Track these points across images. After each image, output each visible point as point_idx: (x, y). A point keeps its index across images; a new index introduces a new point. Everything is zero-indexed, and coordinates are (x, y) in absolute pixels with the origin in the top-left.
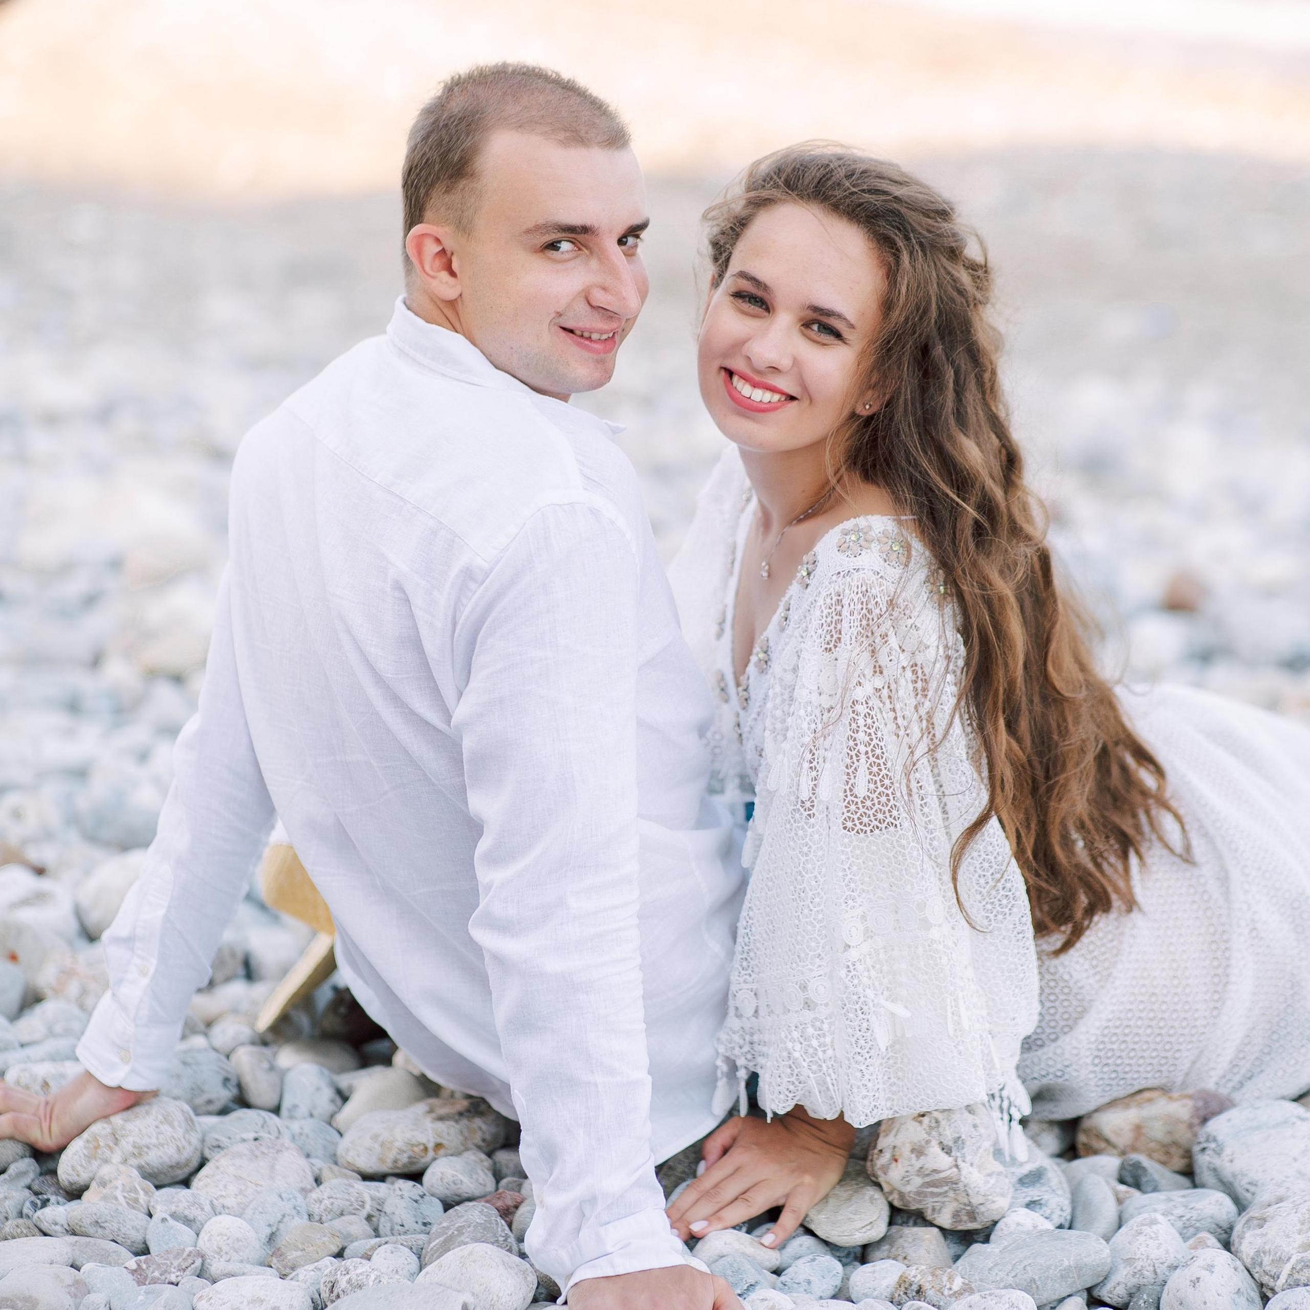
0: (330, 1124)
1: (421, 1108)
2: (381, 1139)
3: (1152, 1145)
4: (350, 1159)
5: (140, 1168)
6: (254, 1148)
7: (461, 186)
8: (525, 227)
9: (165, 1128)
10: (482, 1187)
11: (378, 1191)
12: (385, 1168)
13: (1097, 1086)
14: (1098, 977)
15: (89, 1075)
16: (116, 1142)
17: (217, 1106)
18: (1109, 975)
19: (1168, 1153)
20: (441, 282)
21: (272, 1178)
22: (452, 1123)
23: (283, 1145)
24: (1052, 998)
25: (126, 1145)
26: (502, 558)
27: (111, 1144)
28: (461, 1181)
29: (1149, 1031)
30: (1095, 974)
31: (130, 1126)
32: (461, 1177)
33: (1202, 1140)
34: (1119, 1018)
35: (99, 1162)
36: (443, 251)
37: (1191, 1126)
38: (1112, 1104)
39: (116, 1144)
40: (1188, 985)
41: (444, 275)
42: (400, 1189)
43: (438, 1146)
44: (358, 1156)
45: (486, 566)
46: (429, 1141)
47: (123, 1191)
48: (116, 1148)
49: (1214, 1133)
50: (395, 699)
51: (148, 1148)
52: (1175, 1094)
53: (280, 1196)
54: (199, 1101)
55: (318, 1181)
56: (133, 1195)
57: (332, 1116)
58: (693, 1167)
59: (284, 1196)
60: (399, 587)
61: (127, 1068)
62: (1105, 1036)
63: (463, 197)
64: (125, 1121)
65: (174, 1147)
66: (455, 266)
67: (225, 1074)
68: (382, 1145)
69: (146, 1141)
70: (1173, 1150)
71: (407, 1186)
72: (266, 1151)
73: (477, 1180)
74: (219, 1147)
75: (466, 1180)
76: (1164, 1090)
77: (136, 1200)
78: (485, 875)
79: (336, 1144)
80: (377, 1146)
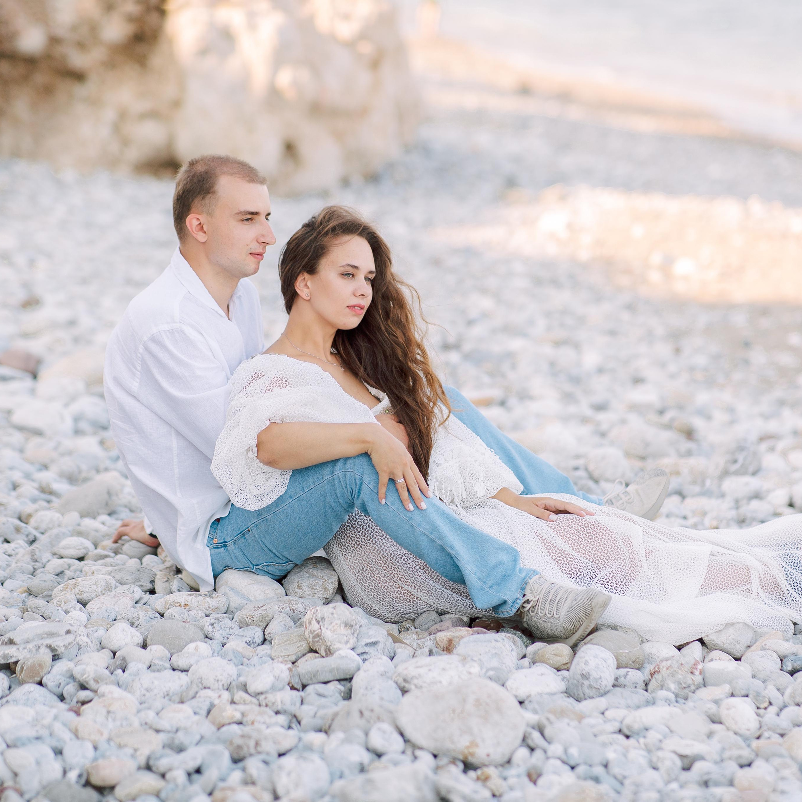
7: (209, 197)
8: (236, 212)
25: (77, 590)
27: (72, 588)
36: (200, 223)
41: (201, 233)
63: (210, 201)
66: (205, 228)
69: (84, 589)
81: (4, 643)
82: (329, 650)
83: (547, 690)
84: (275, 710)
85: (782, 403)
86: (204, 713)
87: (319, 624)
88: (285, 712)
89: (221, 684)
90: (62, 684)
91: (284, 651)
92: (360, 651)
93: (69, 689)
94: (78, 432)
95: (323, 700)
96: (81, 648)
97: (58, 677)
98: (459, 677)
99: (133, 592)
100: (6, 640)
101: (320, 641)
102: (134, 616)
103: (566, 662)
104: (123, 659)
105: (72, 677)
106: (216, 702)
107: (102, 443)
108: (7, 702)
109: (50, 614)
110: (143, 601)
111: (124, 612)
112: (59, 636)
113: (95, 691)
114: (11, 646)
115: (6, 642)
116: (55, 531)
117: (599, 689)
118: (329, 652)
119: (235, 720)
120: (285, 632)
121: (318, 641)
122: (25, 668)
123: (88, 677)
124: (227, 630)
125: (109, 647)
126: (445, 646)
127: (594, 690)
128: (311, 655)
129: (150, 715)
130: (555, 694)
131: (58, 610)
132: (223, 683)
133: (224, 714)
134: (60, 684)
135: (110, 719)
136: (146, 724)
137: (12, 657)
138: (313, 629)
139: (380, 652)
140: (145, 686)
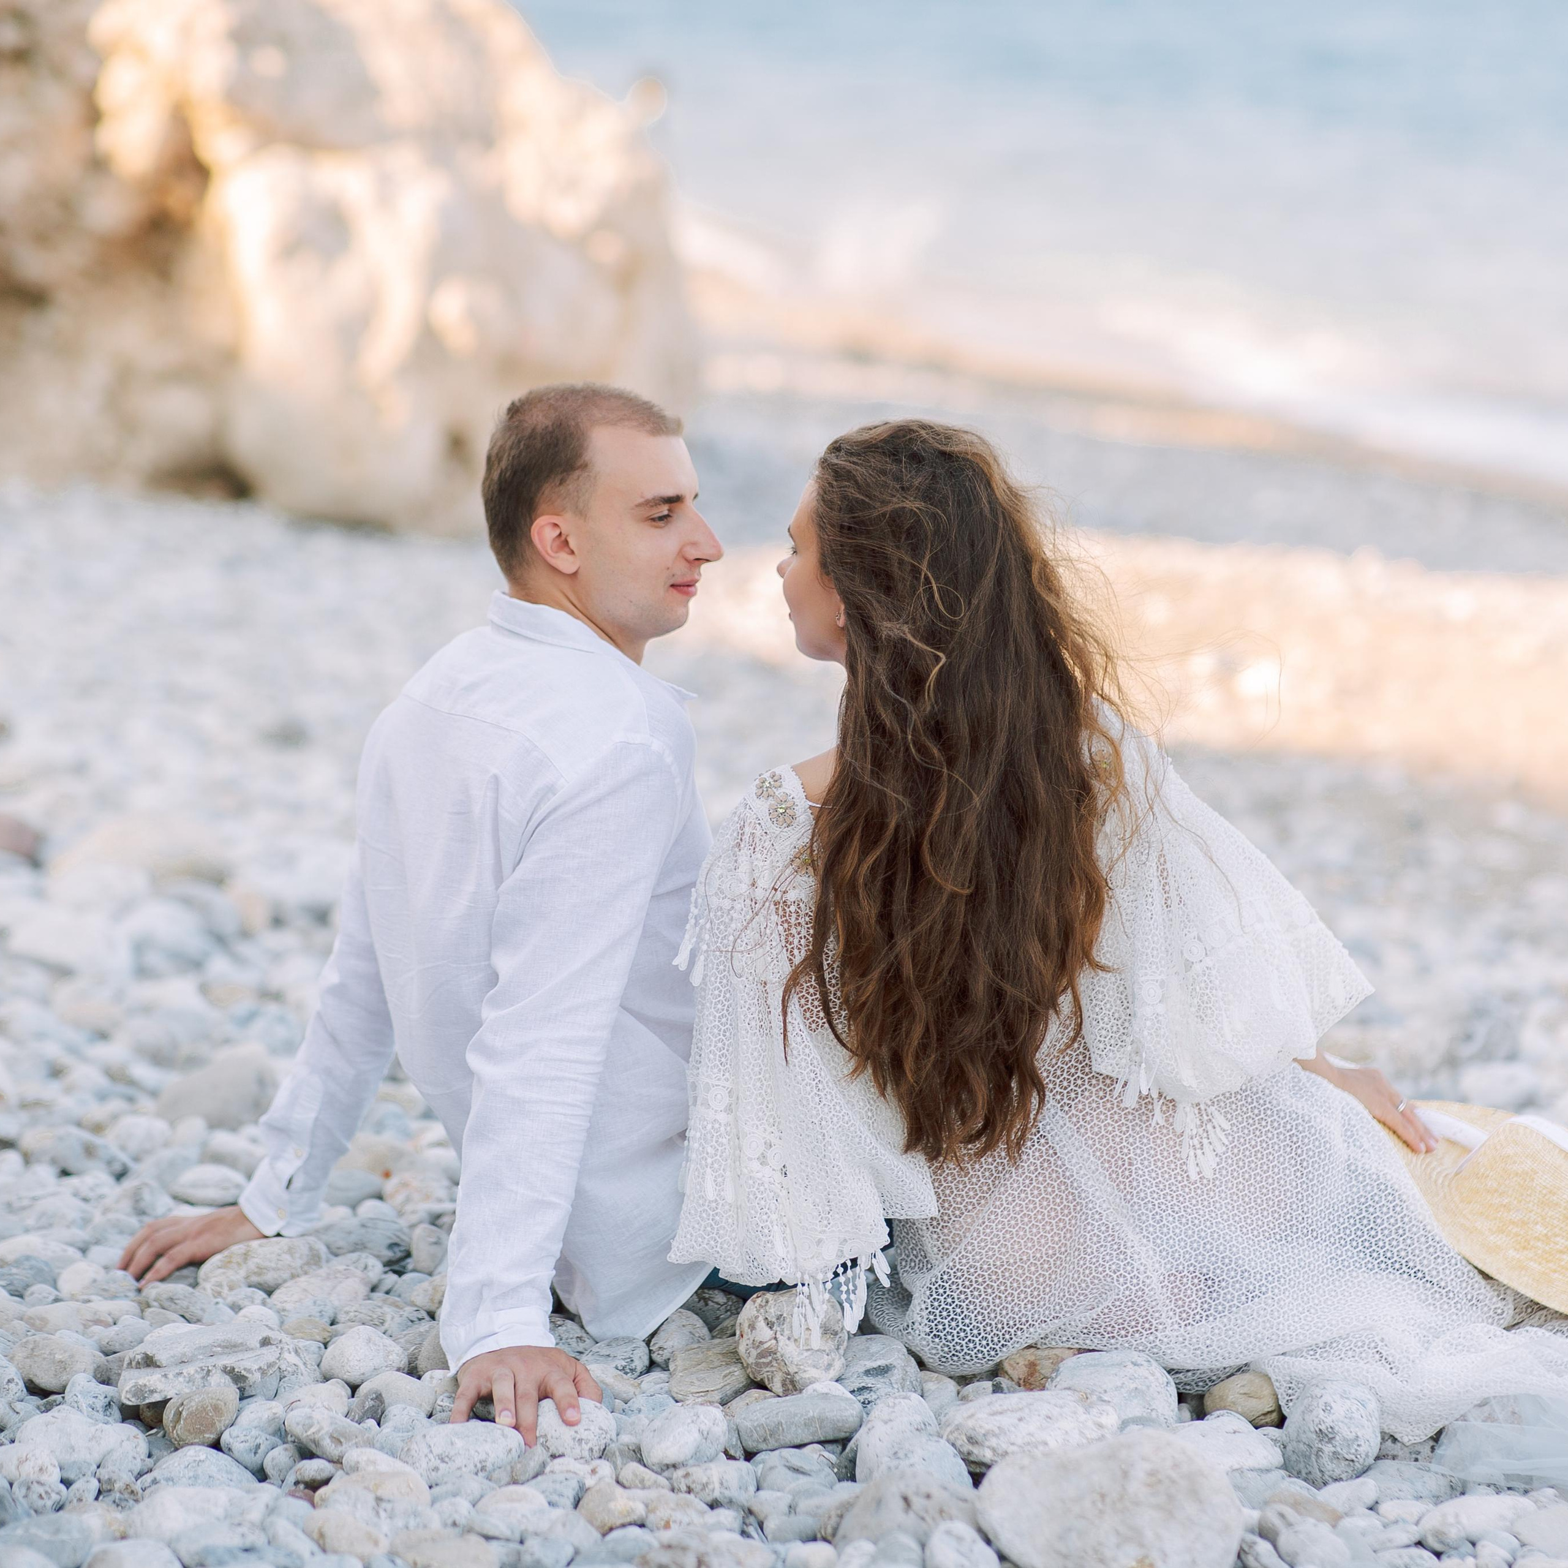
7: (576, 477)
8: (636, 502)
20: (560, 559)
25: (252, 1264)
27: (240, 1261)
36: (560, 534)
41: (565, 554)
61: (283, 1223)
63: (579, 485)
66: (572, 545)
81: (134, 1363)
82: (792, 1382)
83: (1250, 1463)
84: (709, 1499)
85: (1507, 935)
86: (569, 1502)
87: (771, 1328)
88: (731, 1503)
89: (586, 1447)
90: (262, 1447)
91: (697, 1383)
92: (856, 1386)
93: (279, 1456)
94: (143, 972)
95: (803, 1480)
96: (285, 1377)
97: (254, 1432)
98: (1081, 1433)
99: (366, 1268)
100: (139, 1357)
101: (774, 1363)
102: (375, 1316)
103: (1270, 1409)
104: (377, 1398)
105: (281, 1433)
106: (590, 1482)
107: (204, 989)
108: (155, 1482)
109: (200, 1313)
110: (385, 1286)
111: (354, 1308)
112: (249, 1349)
113: (338, 1462)
114: (149, 1370)
115: (138, 1363)
116: (166, 1154)
117: (1353, 1461)
118: (792, 1386)
119: (634, 1517)
120: (696, 1346)
121: (769, 1364)
122: (184, 1414)
123: (319, 1431)
124: (573, 1343)
125: (340, 1376)
126: (1022, 1376)
127: (1343, 1463)
128: (755, 1393)
129: (462, 1509)
130: (1268, 1471)
131: (217, 1303)
132: (590, 1445)
133: (612, 1505)
134: (258, 1446)
135: (383, 1514)
136: (454, 1524)
137: (152, 1392)
138: (758, 1339)
139: (895, 1386)
140: (437, 1451)
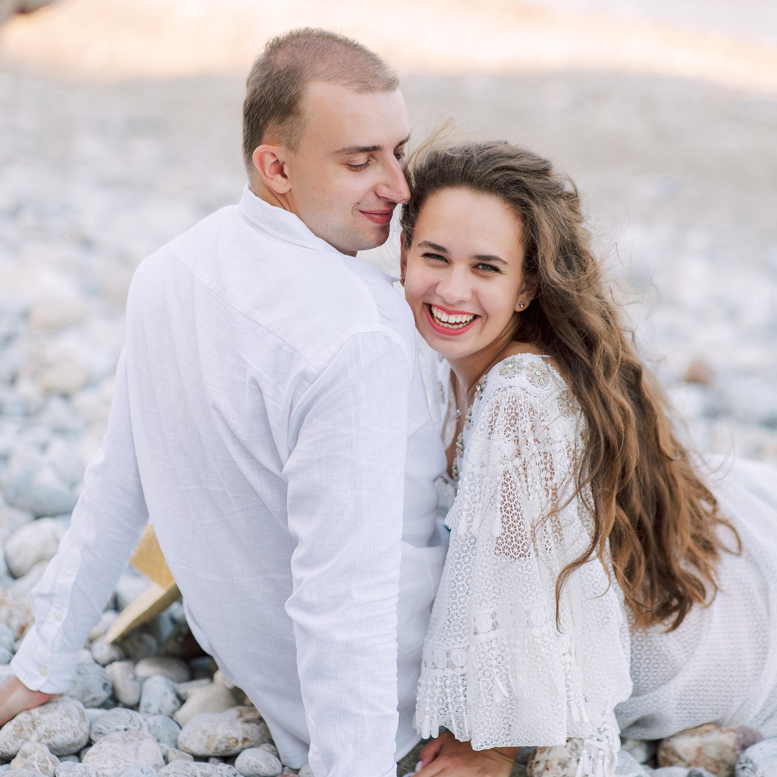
0: (171, 718)
1: (233, 712)
2: (208, 733)
3: (708, 761)
4: (187, 746)
5: (49, 745)
6: (125, 736)
8: (335, 149)
9: (67, 720)
10: (273, 770)
11: (205, 769)
12: (209, 752)
13: (678, 721)
14: (686, 654)
15: (18, 681)
16: (34, 727)
17: (99, 702)
18: (693, 652)
19: (718, 767)
20: (277, 181)
21: (136, 757)
22: (254, 725)
23: (144, 735)
24: (656, 666)
25: (41, 730)
26: (327, 367)
27: (31, 729)
28: (260, 766)
29: (714, 689)
30: (685, 652)
31: (44, 717)
32: (260, 763)
33: (743, 761)
34: (696, 681)
35: (22, 740)
36: (277, 161)
37: (734, 750)
38: (683, 732)
39: (34, 729)
40: (740, 660)
41: (279, 177)
42: (221, 770)
43: (245, 740)
44: (192, 743)
45: (316, 372)
46: (239, 736)
47: (38, 762)
48: (34, 732)
49: (751, 757)
50: (247, 453)
51: (55, 732)
52: (724, 729)
53: (142, 771)
54: (88, 699)
55: (166, 759)
56: (45, 765)
57: (173, 712)
58: (413, 763)
59: (144, 770)
60: (254, 382)
61: (44, 679)
62: (686, 691)
63: (291, 128)
64: (41, 713)
65: (72, 732)
66: (286, 171)
67: (105, 681)
68: (209, 737)
69: (54, 728)
70: (721, 765)
71: (224, 767)
72: (132, 738)
73: (271, 765)
74: (101, 733)
75: (263, 765)
76: (717, 724)
77: (47, 768)
78: (297, 573)
79: (177, 734)
80: (205, 738)
